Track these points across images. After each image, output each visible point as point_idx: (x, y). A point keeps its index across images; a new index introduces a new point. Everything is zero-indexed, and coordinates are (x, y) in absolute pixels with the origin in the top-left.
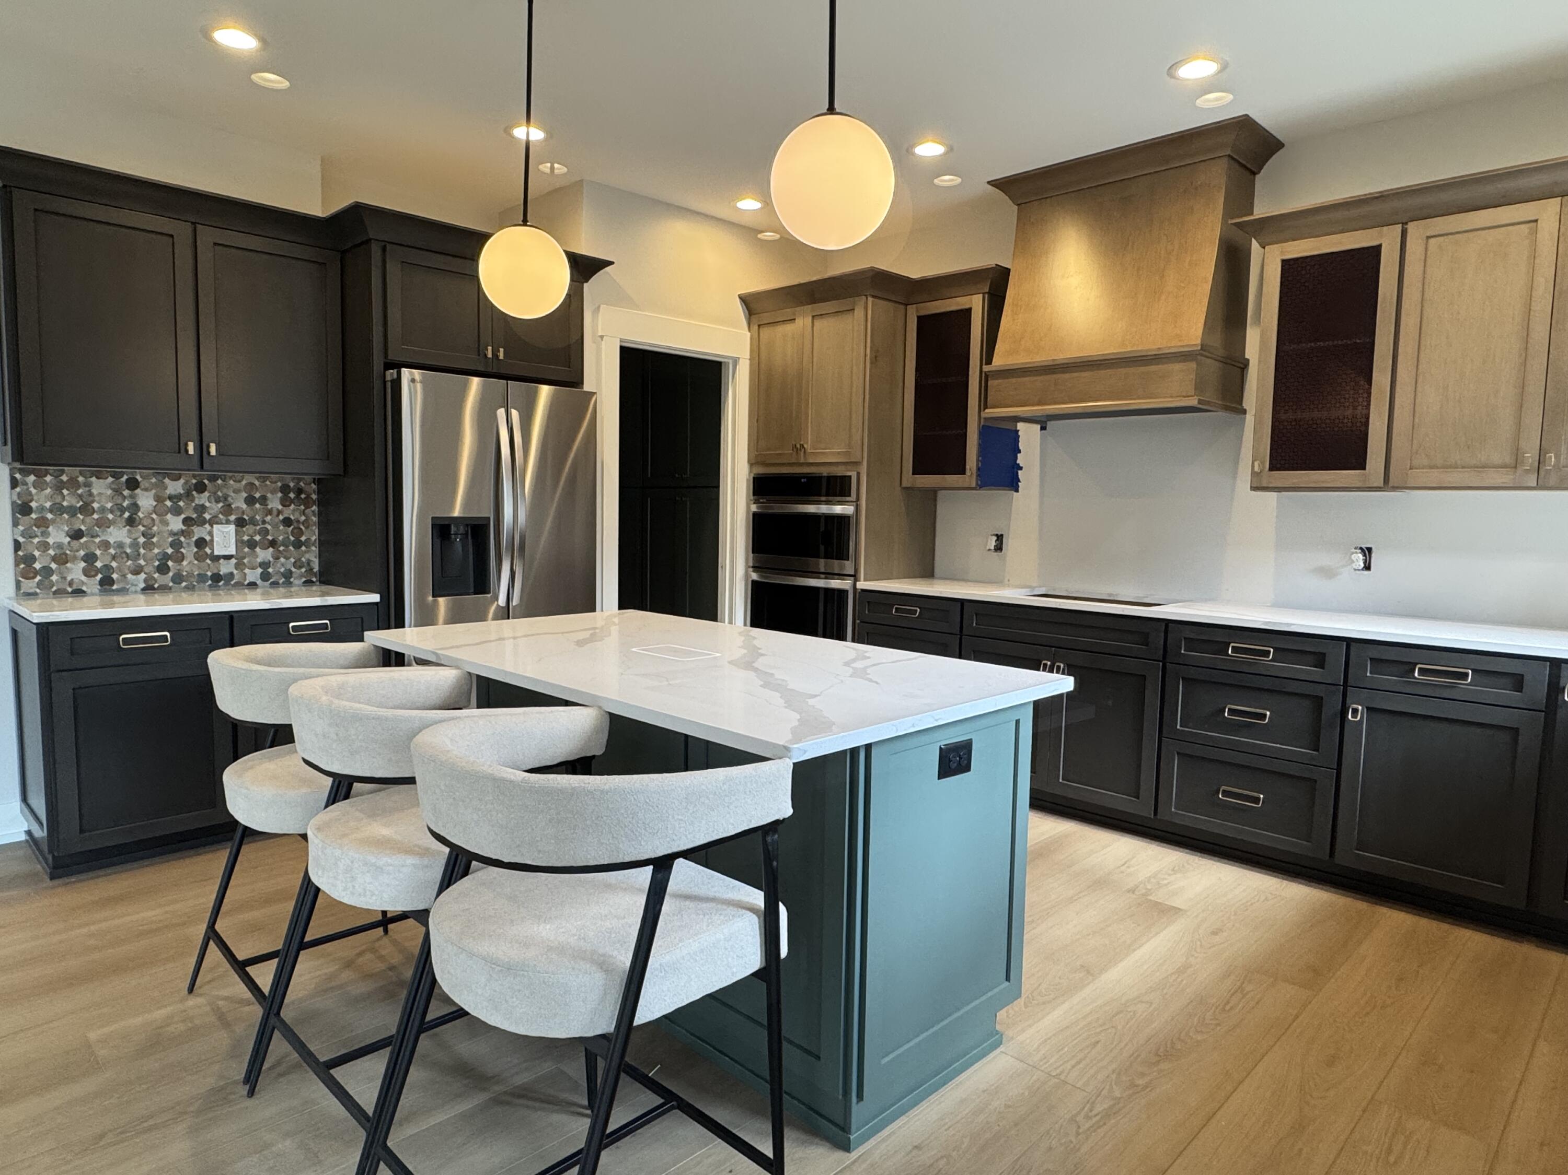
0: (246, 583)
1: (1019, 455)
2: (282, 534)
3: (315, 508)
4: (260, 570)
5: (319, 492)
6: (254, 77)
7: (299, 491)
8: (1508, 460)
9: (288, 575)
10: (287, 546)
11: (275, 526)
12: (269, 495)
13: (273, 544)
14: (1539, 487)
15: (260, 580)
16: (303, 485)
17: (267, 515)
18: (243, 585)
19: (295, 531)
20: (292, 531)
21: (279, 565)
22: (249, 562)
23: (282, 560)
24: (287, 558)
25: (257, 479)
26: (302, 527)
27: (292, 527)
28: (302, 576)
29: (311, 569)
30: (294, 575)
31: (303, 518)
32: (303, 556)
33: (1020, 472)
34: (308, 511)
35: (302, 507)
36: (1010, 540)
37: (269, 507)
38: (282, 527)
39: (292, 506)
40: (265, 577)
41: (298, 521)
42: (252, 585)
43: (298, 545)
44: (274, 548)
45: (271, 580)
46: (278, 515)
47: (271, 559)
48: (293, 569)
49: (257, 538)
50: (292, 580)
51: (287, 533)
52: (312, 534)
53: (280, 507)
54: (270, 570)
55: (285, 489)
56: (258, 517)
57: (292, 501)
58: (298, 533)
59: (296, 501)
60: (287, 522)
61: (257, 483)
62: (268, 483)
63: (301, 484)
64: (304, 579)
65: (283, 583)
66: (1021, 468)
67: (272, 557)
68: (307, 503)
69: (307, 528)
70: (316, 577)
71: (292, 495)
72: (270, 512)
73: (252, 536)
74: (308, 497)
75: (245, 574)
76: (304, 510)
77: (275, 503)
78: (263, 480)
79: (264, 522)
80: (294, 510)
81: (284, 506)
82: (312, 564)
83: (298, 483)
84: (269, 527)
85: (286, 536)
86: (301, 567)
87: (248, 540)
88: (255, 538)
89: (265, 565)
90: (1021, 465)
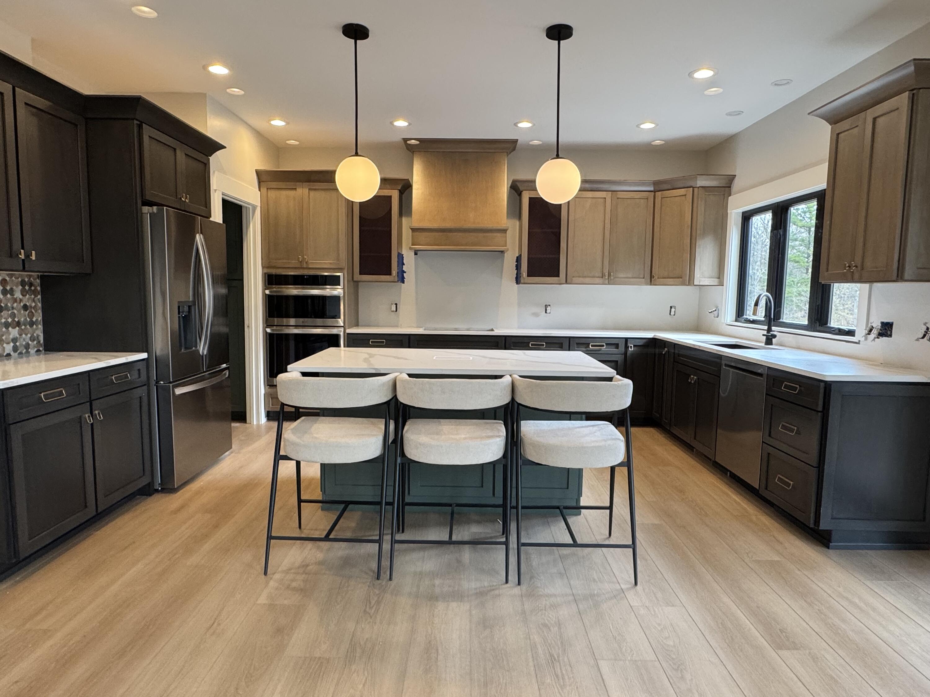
0: (5, 354)
1: (404, 266)
2: (22, 316)
3: (39, 297)
4: (12, 344)
5: (42, 285)
6: (134, 9)
7: (31, 285)
8: (600, 275)
9: (27, 347)
10: (25, 326)
11: (19, 311)
12: (14, 288)
13: (18, 324)
14: (609, 284)
15: (12, 352)
16: (32, 280)
17: (14, 303)
18: (3, 356)
19: (30, 314)
20: (28, 314)
21: (22, 340)
22: (6, 338)
23: (24, 336)
24: (26, 335)
25: (8, 275)
26: (33, 311)
27: (28, 311)
28: (34, 347)
29: (39, 342)
30: (30, 347)
31: (33, 304)
32: (34, 332)
33: (405, 274)
34: (36, 299)
35: (33, 296)
36: (401, 306)
37: (15, 297)
38: (22, 312)
39: (28, 296)
40: (15, 349)
41: (31, 307)
42: (9, 355)
43: (32, 324)
44: (18, 327)
45: (19, 351)
46: (20, 303)
47: (18, 336)
48: (30, 342)
49: (10, 320)
50: (30, 350)
51: (25, 316)
52: (38, 317)
53: (21, 297)
54: (18, 344)
55: (23, 283)
56: (9, 305)
57: (27, 292)
58: (31, 315)
59: (29, 292)
60: (25, 307)
61: (8, 279)
62: (13, 278)
63: (32, 279)
64: (36, 349)
65: (25, 353)
66: (405, 272)
67: (19, 334)
68: (35, 293)
69: (36, 311)
70: (42, 347)
71: (27, 288)
72: (15, 300)
73: (7, 319)
74: (36, 289)
75: (4, 348)
76: (34, 298)
77: (18, 295)
78: (11, 276)
79: (13, 308)
80: (28, 299)
81: (23, 295)
82: (39, 338)
83: (30, 279)
84: (16, 312)
85: (25, 318)
86: (34, 340)
87: (5, 322)
88: (8, 320)
89: (14, 340)
90: (405, 271)
